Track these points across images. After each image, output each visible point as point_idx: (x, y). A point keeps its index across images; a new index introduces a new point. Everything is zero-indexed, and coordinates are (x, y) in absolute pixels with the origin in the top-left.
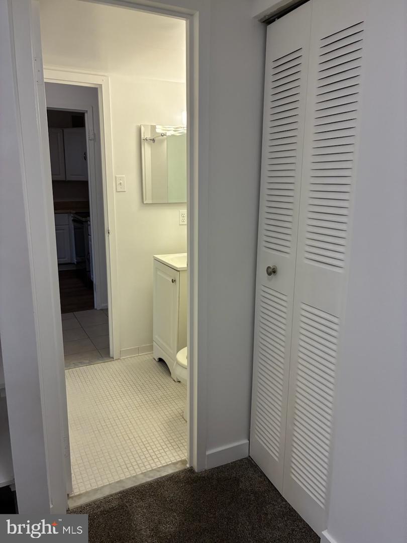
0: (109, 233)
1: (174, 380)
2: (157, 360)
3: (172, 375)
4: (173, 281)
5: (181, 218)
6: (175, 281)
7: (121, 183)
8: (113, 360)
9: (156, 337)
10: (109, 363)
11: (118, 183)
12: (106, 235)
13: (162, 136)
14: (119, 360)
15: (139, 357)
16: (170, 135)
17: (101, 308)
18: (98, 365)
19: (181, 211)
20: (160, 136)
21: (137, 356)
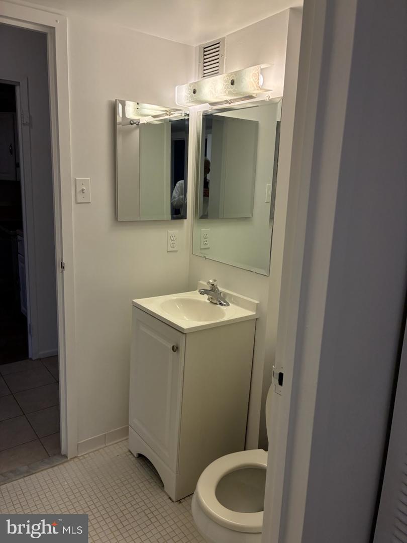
0: (63, 267)
1: (170, 498)
2: (136, 456)
3: (165, 489)
4: (175, 349)
5: (170, 242)
6: (177, 348)
7: (83, 190)
8: (67, 461)
9: (134, 421)
10: (61, 466)
11: (79, 190)
12: (59, 270)
13: (131, 124)
14: (76, 460)
15: (106, 449)
16: (145, 122)
17: (37, 358)
18: (43, 472)
19: (169, 231)
20: (128, 124)
21: (103, 448)
